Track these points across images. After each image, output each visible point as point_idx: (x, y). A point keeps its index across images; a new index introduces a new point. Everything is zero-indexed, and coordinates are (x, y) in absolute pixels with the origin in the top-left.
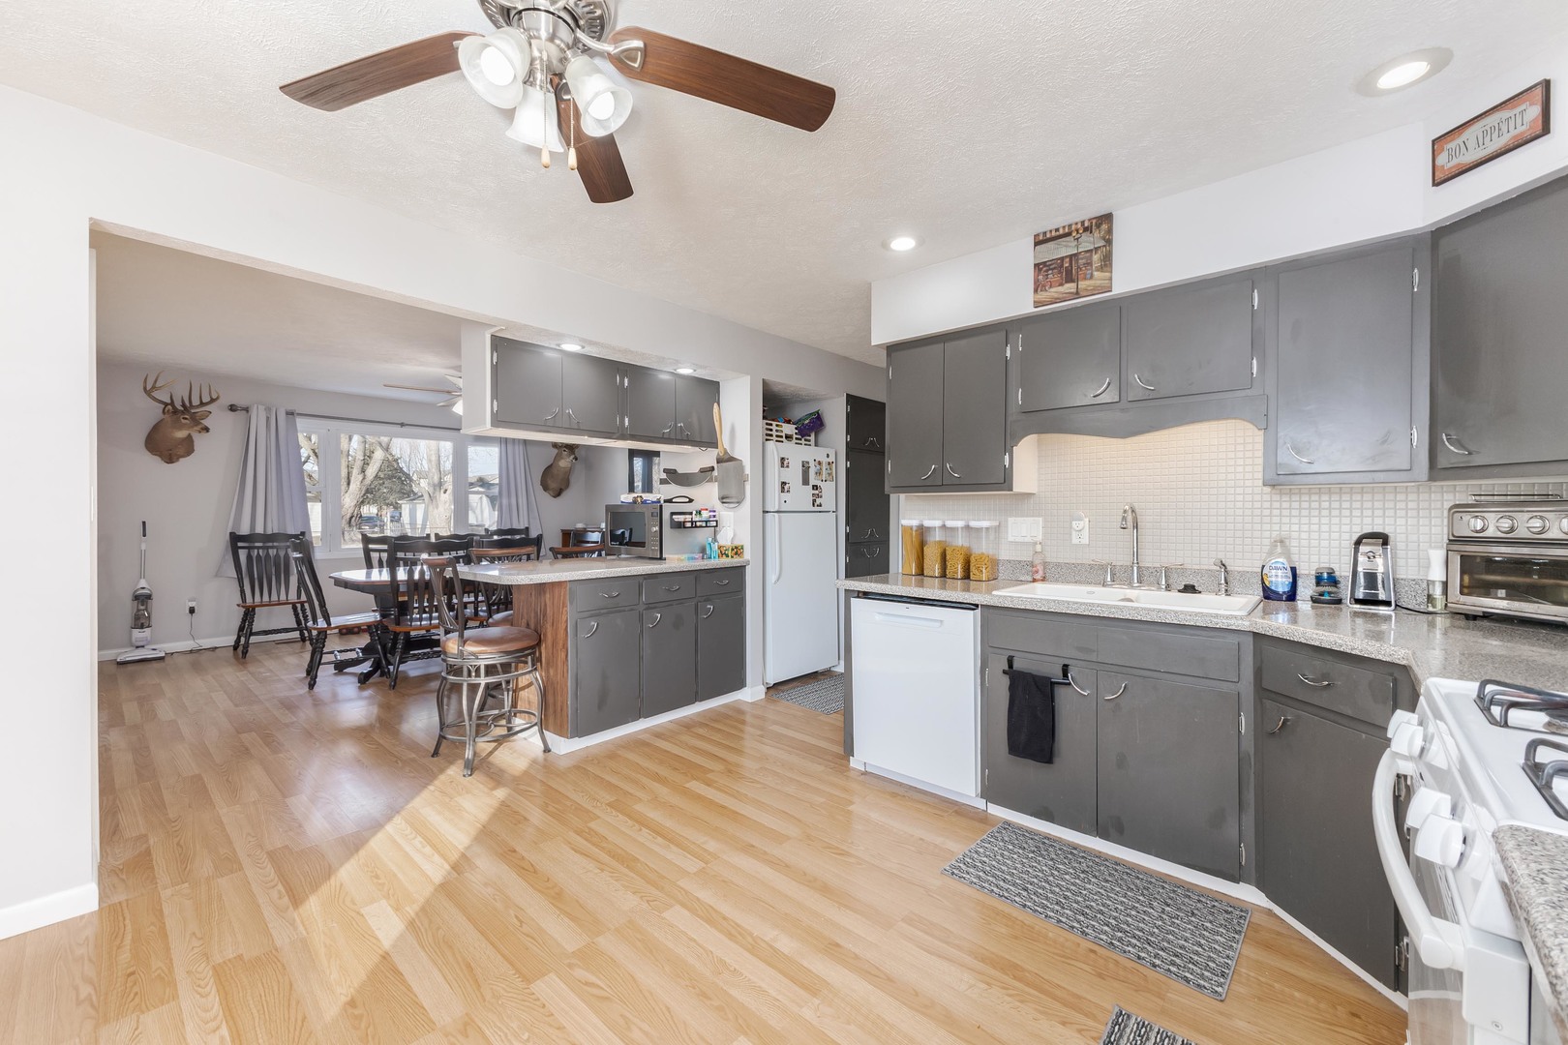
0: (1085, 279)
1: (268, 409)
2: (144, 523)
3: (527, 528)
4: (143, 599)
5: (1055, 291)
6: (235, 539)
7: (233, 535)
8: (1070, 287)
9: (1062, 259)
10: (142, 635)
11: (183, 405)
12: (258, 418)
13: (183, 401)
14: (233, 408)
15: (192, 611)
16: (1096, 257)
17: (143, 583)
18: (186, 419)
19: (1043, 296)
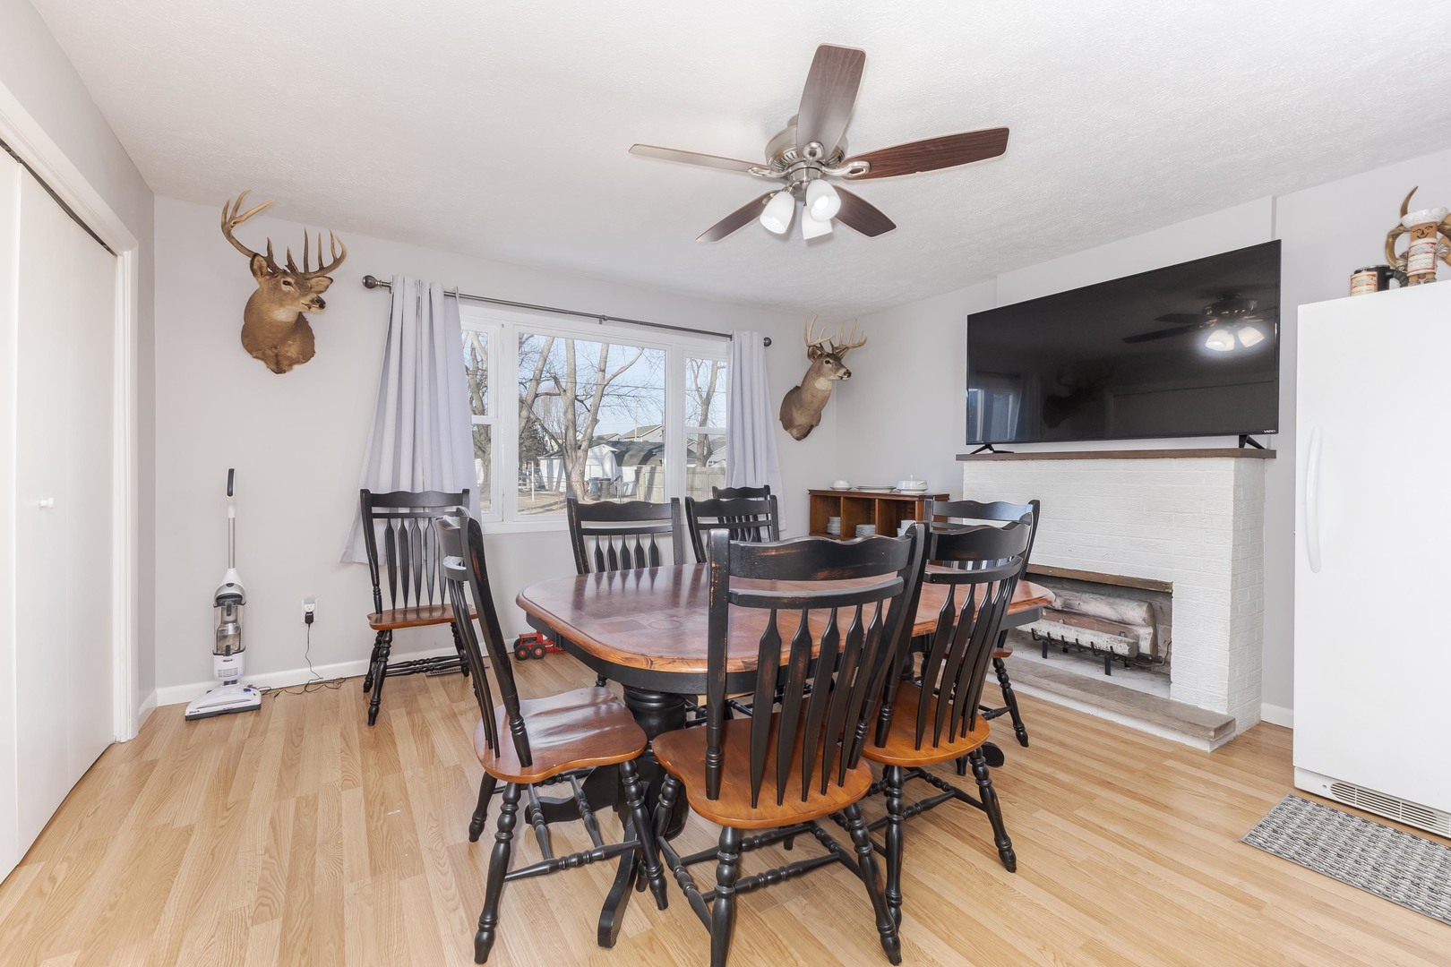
1: (419, 284)
2: (231, 472)
3: (767, 488)
4: (229, 602)
6: (370, 501)
7: (365, 492)
10: (229, 666)
11: (291, 265)
12: (405, 299)
13: (289, 257)
14: (369, 283)
15: (309, 619)
17: (231, 576)
18: (289, 284)
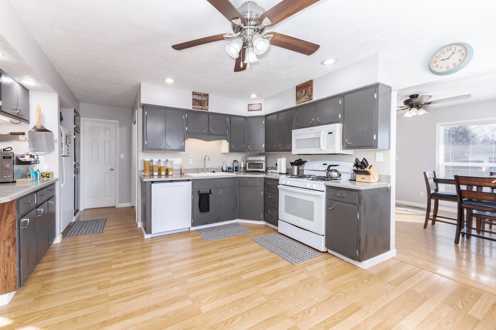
0: (204, 106)
5: (198, 107)
8: (200, 107)
9: (199, 100)
16: (206, 102)
19: (194, 106)
